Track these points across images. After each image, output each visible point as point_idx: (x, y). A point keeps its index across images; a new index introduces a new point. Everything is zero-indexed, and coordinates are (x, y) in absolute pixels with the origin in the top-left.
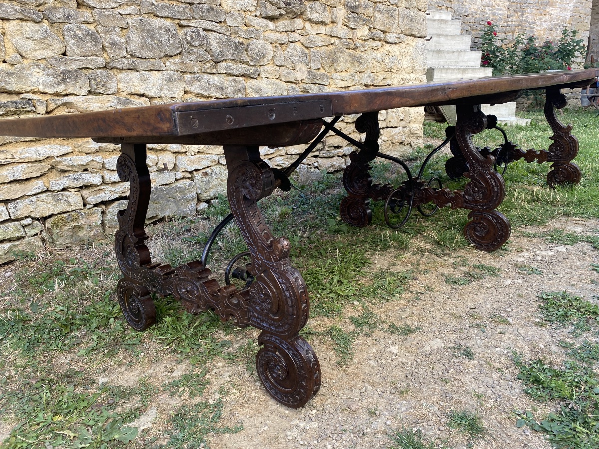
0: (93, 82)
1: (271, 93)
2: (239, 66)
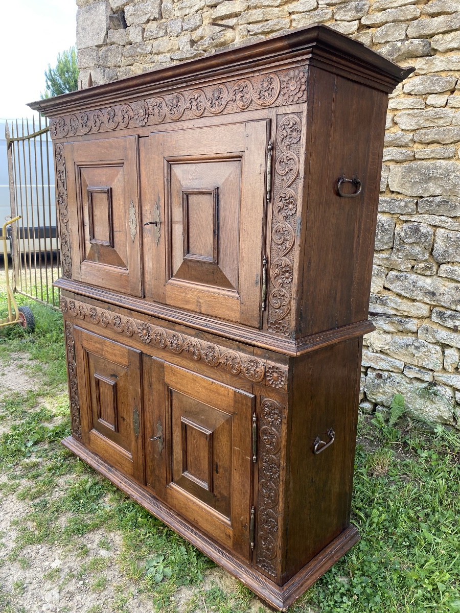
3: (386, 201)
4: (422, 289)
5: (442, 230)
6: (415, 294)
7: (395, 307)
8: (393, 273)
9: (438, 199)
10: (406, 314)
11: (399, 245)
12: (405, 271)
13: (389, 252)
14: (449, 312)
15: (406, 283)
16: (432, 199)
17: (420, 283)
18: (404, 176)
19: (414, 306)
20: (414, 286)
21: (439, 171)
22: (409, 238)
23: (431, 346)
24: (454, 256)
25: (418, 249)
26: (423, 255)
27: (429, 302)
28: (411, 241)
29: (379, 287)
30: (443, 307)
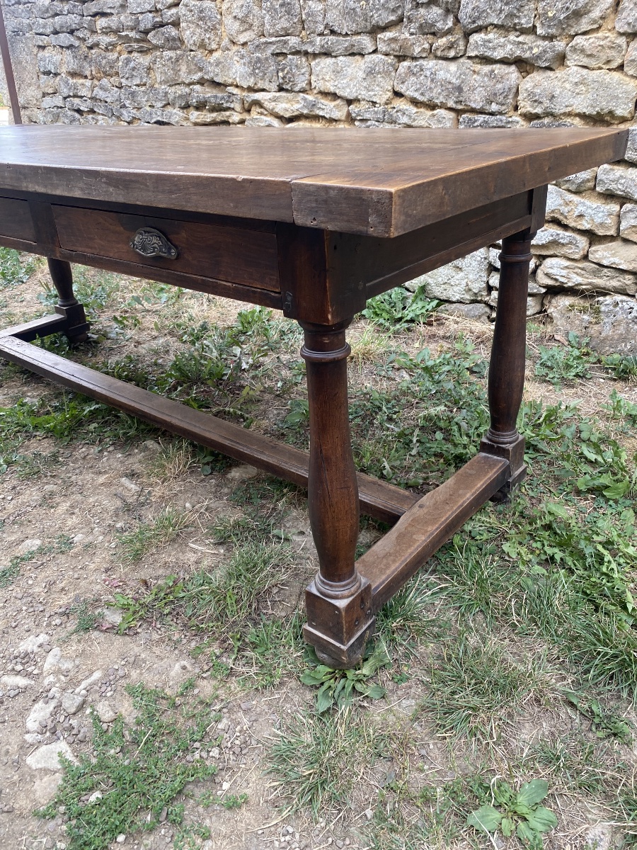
1: (582, 105)
2: (512, 37)
4: (443, 83)
6: (434, 94)
7: (409, 122)
8: (406, 64)
11: (412, 9)
12: (421, 57)
13: (399, 27)
14: (481, 118)
15: (422, 78)
17: (441, 75)
19: (434, 116)
20: (432, 80)
24: (488, 13)
25: (436, 11)
26: (445, 21)
27: (454, 106)
29: (387, 93)
30: (473, 111)
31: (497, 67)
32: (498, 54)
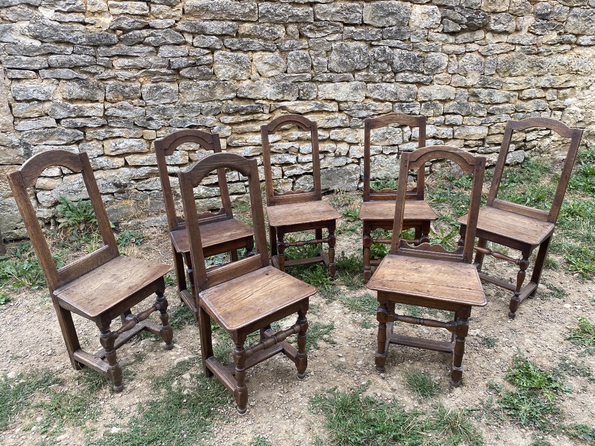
0: (301, 92)
1: (440, 97)
2: (415, 75)
3: (363, 31)
4: (390, 92)
5: (398, 50)
6: (386, 97)
7: (375, 109)
8: (370, 86)
9: (394, 28)
10: (380, 112)
11: (375, 63)
12: (378, 82)
13: (365, 70)
14: (405, 104)
15: (381, 90)
16: (391, 28)
17: (389, 89)
18: (374, 12)
19: (385, 105)
20: (385, 91)
21: (395, 8)
22: (381, 57)
23: (397, 129)
24: (406, 66)
25: (386, 65)
26: (388, 68)
28: (381, 59)
29: (363, 97)
30: (402, 102)
31: (411, 86)
32: (411, 81)
